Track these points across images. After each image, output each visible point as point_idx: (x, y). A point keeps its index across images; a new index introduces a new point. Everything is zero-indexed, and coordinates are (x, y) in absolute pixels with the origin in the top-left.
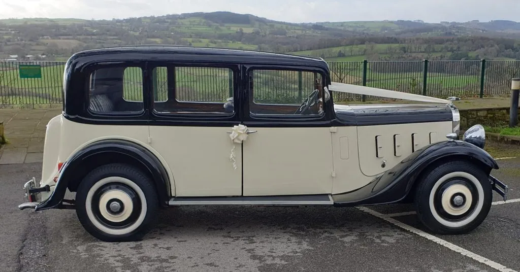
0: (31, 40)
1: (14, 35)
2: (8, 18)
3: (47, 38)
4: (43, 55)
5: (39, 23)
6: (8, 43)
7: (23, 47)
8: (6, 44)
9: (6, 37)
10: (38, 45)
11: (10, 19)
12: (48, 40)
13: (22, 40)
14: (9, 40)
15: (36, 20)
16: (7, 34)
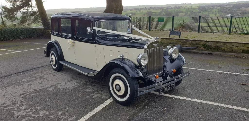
0: (237, 9)
1: (232, 7)
2: (231, 2)
3: (244, 8)
4: (240, 14)
5: (242, 3)
6: (229, 10)
7: (234, 11)
8: (228, 11)
9: (229, 8)
10: (239, 10)
11: (232, 2)
12: (244, 9)
13: (234, 9)
14: (230, 9)
15: (241, 2)
16: (230, 7)
